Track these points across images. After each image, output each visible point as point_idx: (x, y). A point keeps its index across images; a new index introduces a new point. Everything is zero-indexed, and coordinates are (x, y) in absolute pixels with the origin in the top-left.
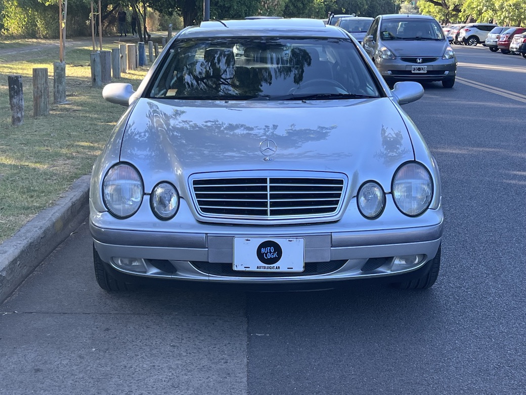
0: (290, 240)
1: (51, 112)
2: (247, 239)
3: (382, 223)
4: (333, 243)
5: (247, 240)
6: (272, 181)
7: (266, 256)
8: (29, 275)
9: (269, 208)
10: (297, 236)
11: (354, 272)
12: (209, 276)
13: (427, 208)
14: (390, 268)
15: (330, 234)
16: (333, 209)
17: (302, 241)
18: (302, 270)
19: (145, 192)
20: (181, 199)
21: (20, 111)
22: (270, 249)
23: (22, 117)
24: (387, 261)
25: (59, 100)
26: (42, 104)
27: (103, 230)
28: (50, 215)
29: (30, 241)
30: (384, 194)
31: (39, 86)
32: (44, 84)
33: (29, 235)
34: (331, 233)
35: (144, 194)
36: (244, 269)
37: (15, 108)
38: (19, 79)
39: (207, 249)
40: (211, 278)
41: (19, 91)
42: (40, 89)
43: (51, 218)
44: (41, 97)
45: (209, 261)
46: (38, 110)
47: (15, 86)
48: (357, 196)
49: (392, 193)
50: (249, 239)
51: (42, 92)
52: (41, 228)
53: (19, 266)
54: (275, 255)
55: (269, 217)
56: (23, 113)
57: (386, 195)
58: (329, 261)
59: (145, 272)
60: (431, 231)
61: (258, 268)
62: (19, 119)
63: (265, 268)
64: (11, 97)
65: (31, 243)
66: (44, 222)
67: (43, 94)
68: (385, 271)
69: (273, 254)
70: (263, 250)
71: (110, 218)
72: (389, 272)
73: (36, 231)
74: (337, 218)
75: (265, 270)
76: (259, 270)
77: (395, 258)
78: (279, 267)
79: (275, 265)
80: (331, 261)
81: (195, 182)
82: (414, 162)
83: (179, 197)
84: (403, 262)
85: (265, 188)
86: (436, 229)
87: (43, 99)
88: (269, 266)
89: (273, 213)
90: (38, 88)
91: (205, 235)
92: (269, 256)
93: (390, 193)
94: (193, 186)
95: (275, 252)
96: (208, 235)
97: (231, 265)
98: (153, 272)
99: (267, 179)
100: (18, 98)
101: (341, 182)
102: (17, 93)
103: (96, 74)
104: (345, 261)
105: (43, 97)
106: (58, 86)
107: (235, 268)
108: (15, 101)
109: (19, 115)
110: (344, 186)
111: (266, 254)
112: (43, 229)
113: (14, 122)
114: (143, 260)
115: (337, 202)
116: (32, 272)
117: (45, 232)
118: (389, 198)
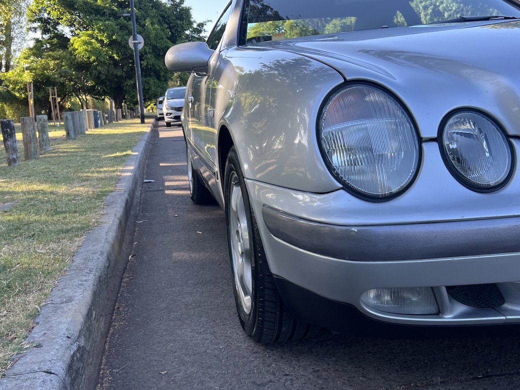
8: (109, 330)
21: (15, 152)
23: (17, 158)
25: (44, 147)
26: (32, 149)
27: (355, 229)
28: (104, 235)
29: (97, 274)
31: (28, 133)
32: (32, 131)
33: (92, 265)
35: (421, 140)
37: (10, 150)
38: (11, 123)
41: (12, 134)
42: (29, 135)
43: (106, 239)
44: (30, 142)
46: (29, 154)
47: (8, 129)
51: (31, 137)
52: (102, 254)
53: (96, 320)
56: (18, 155)
62: (14, 160)
64: (6, 140)
65: (100, 277)
66: (101, 245)
67: (32, 139)
73: (98, 258)
87: (32, 145)
90: (27, 135)
100: (12, 140)
102: (10, 136)
103: (69, 129)
105: (32, 142)
106: (42, 136)
108: (9, 143)
109: (15, 157)
112: (105, 255)
116: (110, 324)
117: (108, 258)
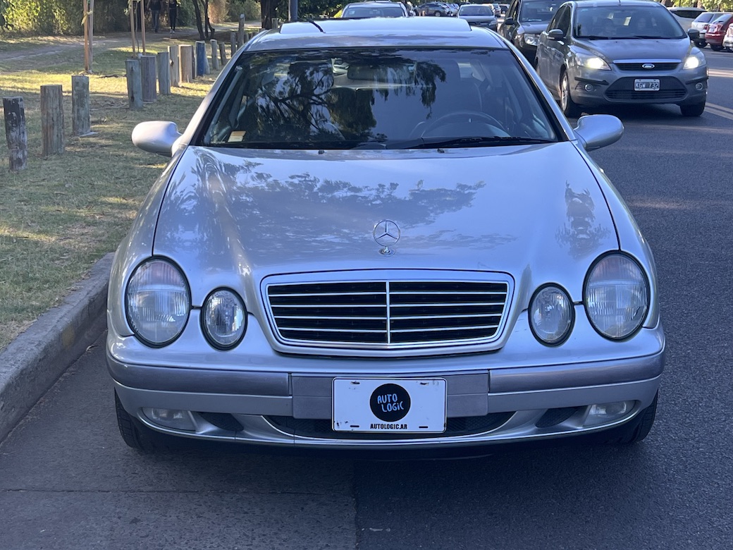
0: (423, 382)
1: (68, 149)
2: (354, 381)
3: (569, 353)
4: (491, 386)
5: (354, 383)
6: (394, 286)
7: (385, 408)
8: (19, 421)
9: (389, 331)
10: (433, 376)
11: (523, 430)
12: (294, 438)
13: (640, 326)
14: (581, 423)
15: (487, 372)
16: (492, 331)
17: (442, 383)
18: (442, 429)
19: (193, 304)
20: (249, 316)
21: (21, 149)
22: (391, 398)
23: (24, 158)
24: (577, 411)
25: (80, 130)
26: (55, 138)
28: (55, 321)
29: (21, 367)
30: (572, 304)
31: (50, 111)
32: (56, 109)
33: (21, 356)
34: (489, 370)
35: (191, 307)
36: (350, 429)
37: (13, 145)
38: (19, 103)
39: (291, 397)
40: (297, 442)
41: (20, 121)
42: (51, 116)
43: (55, 326)
44: (52, 127)
45: (295, 416)
46: (50, 146)
47: (14, 113)
48: (529, 310)
49: (584, 302)
50: (357, 381)
51: (55, 119)
52: (39, 345)
53: (3, 410)
54: (400, 407)
55: (390, 345)
56: (26, 153)
57: (575, 307)
58: (485, 413)
59: (194, 431)
60: (648, 364)
61: (372, 427)
62: (20, 162)
63: (382, 426)
64: (8, 129)
66: (45, 333)
67: (55, 123)
68: (574, 427)
69: (396, 405)
70: (380, 399)
71: (137, 346)
72: (580, 429)
73: (32, 349)
74: (497, 346)
75: (384, 430)
76: (373, 430)
77: (589, 407)
78: (406, 425)
79: (400, 422)
80: (489, 414)
81: (272, 290)
82: (619, 252)
83: (246, 313)
84: (603, 412)
85: (382, 299)
86: (655, 360)
87: (56, 131)
88: (390, 423)
89: (396, 338)
90: (48, 114)
91: (287, 375)
92: (390, 408)
93: (581, 303)
94: (268, 296)
95: (398, 401)
96: (293, 375)
97: (328, 422)
98: (206, 430)
99: (385, 283)
100: (18, 131)
101: (503, 287)
102: (16, 124)
103: (134, 90)
104: (511, 413)
105: (56, 127)
106: (78, 110)
107: (336, 428)
108: (13, 134)
109: (21, 156)
110: (508, 294)
111: (385, 405)
112: (43, 346)
113: (12, 166)
114: (190, 413)
115: (497, 320)
116: (23, 416)
117: (45, 350)
118: (579, 310)
